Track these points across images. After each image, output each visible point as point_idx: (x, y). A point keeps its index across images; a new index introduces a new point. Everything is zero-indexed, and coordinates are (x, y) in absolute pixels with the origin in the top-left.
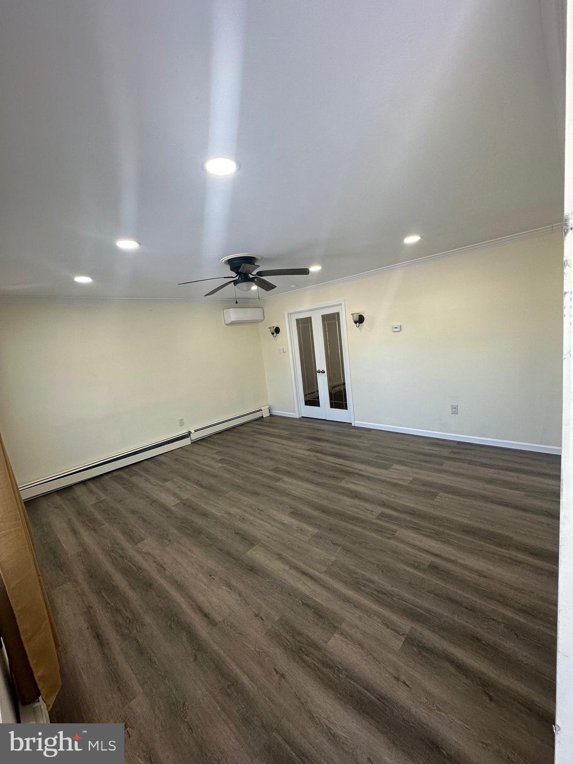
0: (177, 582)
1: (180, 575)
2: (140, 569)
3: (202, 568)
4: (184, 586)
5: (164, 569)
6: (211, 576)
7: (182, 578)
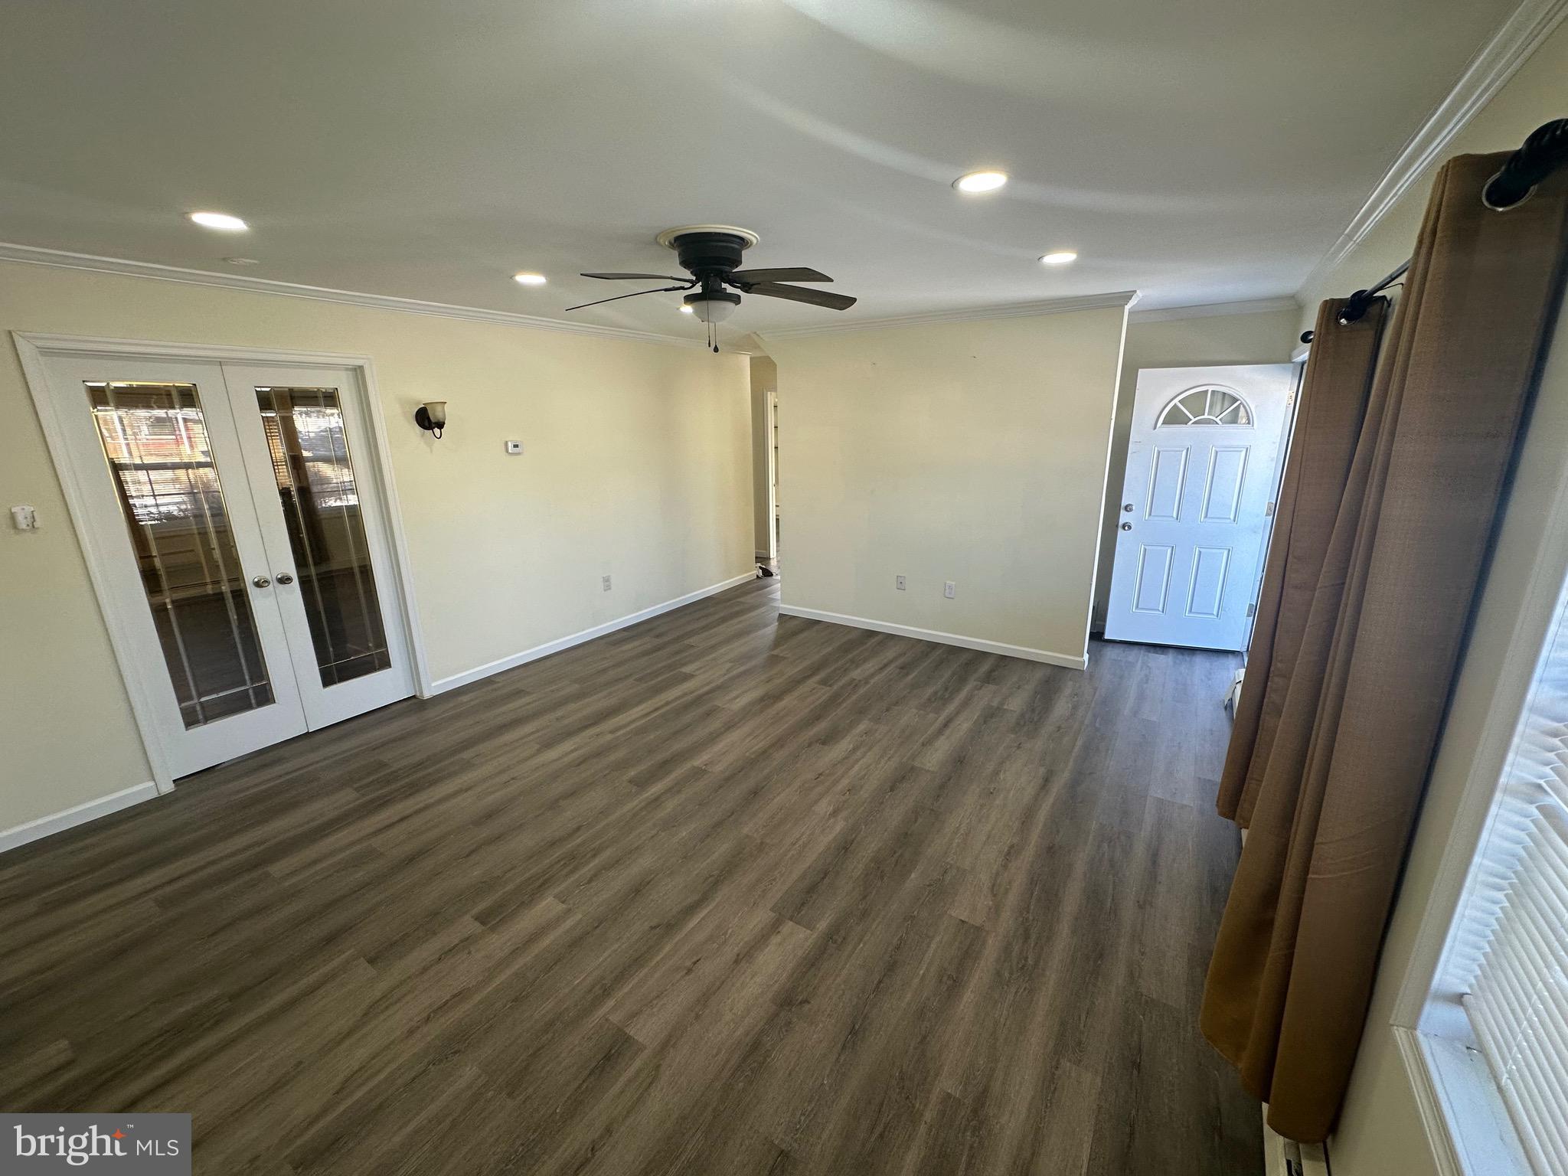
0: (1024, 821)
1: (1011, 824)
2: (1032, 882)
3: (982, 806)
4: (1024, 812)
5: (1012, 847)
6: (992, 793)
7: (1014, 819)
